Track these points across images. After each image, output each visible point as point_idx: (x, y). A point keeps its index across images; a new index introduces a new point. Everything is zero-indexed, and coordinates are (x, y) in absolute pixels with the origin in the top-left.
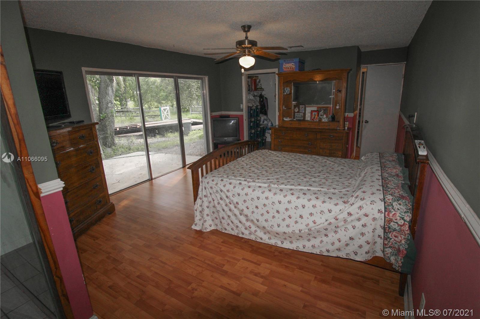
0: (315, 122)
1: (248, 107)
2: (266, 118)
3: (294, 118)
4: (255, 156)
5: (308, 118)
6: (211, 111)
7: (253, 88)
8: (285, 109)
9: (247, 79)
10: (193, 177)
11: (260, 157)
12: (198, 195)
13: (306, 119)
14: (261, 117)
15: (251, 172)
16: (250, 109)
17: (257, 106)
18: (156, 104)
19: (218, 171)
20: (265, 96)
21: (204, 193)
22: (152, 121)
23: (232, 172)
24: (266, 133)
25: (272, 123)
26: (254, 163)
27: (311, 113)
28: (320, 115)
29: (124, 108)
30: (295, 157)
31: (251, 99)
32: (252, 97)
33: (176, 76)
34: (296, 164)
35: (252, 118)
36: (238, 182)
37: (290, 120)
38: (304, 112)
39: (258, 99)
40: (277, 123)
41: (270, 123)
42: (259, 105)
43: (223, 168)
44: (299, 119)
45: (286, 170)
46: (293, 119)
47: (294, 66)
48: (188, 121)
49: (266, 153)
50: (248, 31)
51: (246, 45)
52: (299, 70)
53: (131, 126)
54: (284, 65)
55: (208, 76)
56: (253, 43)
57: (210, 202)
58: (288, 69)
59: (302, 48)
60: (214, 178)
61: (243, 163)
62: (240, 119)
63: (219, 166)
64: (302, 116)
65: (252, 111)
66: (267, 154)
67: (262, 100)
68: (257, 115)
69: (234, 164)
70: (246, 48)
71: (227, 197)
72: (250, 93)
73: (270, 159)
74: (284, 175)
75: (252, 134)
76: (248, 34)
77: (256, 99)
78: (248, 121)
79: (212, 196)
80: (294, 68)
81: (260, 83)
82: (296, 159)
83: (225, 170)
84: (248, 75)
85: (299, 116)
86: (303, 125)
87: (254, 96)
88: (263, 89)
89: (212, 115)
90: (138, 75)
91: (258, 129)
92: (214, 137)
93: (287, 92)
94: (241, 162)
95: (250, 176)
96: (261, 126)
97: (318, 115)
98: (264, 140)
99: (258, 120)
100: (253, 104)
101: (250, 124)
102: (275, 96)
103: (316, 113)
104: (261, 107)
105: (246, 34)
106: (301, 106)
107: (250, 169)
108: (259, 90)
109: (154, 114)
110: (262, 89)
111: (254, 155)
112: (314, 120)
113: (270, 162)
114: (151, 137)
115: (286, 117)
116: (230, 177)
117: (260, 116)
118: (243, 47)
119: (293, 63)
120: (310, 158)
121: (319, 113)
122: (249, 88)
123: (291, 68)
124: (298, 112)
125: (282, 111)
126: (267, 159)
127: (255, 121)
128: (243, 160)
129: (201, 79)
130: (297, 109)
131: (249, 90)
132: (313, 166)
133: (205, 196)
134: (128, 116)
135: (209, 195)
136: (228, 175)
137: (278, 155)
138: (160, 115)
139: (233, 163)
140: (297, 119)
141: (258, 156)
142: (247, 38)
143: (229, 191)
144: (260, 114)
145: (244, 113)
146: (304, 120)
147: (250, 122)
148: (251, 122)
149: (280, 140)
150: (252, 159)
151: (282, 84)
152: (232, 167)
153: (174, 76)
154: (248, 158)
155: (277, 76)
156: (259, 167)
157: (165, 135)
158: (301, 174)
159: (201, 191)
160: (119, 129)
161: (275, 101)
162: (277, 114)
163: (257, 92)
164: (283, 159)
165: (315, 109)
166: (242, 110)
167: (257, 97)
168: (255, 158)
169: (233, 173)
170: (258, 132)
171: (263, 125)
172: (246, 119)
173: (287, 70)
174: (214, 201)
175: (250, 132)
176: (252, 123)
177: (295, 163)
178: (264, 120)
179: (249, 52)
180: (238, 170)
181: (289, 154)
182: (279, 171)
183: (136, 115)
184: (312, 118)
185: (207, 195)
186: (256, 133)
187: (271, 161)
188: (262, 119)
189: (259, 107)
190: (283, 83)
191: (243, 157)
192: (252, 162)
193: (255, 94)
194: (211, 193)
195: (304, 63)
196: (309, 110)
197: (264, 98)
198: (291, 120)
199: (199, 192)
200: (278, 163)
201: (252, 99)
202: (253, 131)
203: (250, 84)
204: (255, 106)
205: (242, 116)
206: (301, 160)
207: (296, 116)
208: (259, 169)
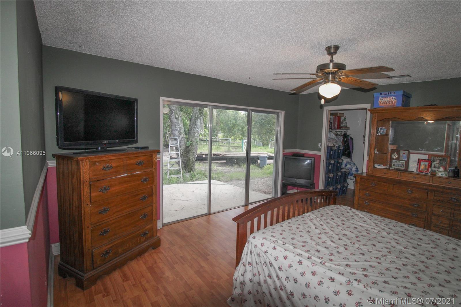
0: (425, 175)
1: (328, 147)
2: (349, 161)
3: (391, 166)
4: (331, 213)
5: (413, 167)
6: (284, 148)
7: (336, 126)
8: (378, 153)
9: (330, 116)
10: (239, 232)
11: (338, 217)
12: (241, 259)
13: (410, 169)
14: (343, 160)
15: (321, 243)
16: (329, 149)
17: (339, 147)
18: (241, 136)
19: (273, 230)
20: (350, 136)
21: (249, 260)
22: (234, 152)
23: (292, 236)
24: (348, 179)
25: (357, 168)
26: (327, 226)
27: (418, 162)
28: (433, 166)
29: (215, 138)
30: (394, 228)
31: (331, 138)
32: (334, 136)
33: (250, 109)
34: (398, 243)
35: (332, 160)
36: (298, 258)
37: (384, 168)
38: (406, 160)
39: (341, 138)
40: (365, 170)
41: (355, 167)
42: (341, 145)
43: (281, 226)
44: (397, 167)
45: (381, 251)
46: (389, 167)
47: (394, 101)
48: (265, 155)
49: (347, 212)
50: (335, 53)
51: (330, 69)
52: (402, 106)
53: (215, 154)
54: (381, 99)
55: (284, 111)
56: (340, 67)
57: (254, 275)
58: (386, 104)
59: (408, 78)
60: (264, 241)
61: (310, 223)
62: (316, 159)
63: (278, 222)
64: (403, 164)
65: (332, 152)
66: (348, 214)
67: (346, 140)
68: (339, 157)
69: (297, 222)
70: (329, 73)
71: (278, 277)
72: (331, 131)
73: (353, 224)
74: (377, 264)
75: (330, 178)
76: (334, 56)
77: (338, 138)
78: (327, 162)
79: (259, 266)
80: (395, 102)
81: (346, 121)
82: (397, 233)
83: (283, 231)
84: (331, 111)
85: (397, 164)
86: (404, 178)
87: (336, 135)
88: (348, 127)
89: (284, 152)
90: (212, 106)
91: (338, 173)
92: (284, 176)
93: (381, 132)
94: (308, 220)
95: (318, 251)
96: (343, 170)
97: (430, 166)
98: (345, 187)
99: (339, 163)
100: (335, 144)
101: (329, 167)
102: (364, 137)
103: (427, 163)
104: (344, 148)
105: (332, 58)
106: (402, 152)
107: (319, 236)
108: (343, 128)
109: (237, 145)
110: (346, 128)
111: (328, 212)
112: (423, 173)
113: (352, 230)
114: (229, 166)
115: (379, 164)
116: (287, 245)
117: (342, 158)
118: (325, 72)
119: (393, 97)
120: (423, 235)
121: (431, 164)
122: (331, 126)
123: (391, 102)
124: (398, 159)
125: (373, 156)
126: (347, 224)
127: (336, 164)
128: (312, 218)
129: (277, 113)
130: (396, 155)
131: (331, 127)
132: (430, 254)
133: (250, 264)
134: (216, 146)
135: (254, 264)
136: (285, 241)
137: (366, 219)
138: (241, 147)
139: (297, 219)
140: (394, 168)
141: (333, 215)
142: (332, 61)
143: (281, 269)
144: (342, 156)
145: (323, 154)
146: (406, 170)
147: (328, 164)
148: (330, 164)
149: (367, 193)
150: (325, 219)
151: (375, 123)
152: (294, 227)
153: (248, 109)
154: (320, 215)
155: (369, 113)
156: (334, 235)
157: (241, 166)
158: (409, 267)
159: (246, 254)
160: (205, 156)
161: (364, 143)
162: (366, 158)
163: (341, 131)
164: (374, 229)
165: (426, 157)
166: (320, 150)
167: (340, 137)
168: (330, 218)
169: (293, 239)
170: (338, 177)
171: (345, 169)
172: (323, 161)
173: (384, 105)
174: (259, 275)
175: (327, 176)
176: (331, 166)
177: (396, 239)
178: (347, 163)
179: (334, 78)
180: (301, 234)
181: (384, 220)
182: (368, 251)
183: (222, 145)
184: (421, 170)
185: (252, 264)
186: (335, 178)
187: (355, 227)
188: (345, 161)
189: (342, 148)
190: (377, 121)
191: (313, 213)
192: (324, 225)
193: (338, 133)
194: (257, 262)
195: (409, 97)
196: (414, 158)
197: (349, 139)
198: (386, 168)
199: (242, 256)
200: (365, 234)
201: (334, 138)
202: (331, 175)
203: (333, 122)
204: (337, 146)
205: (319, 156)
206: (405, 237)
207: (393, 163)
208: (334, 241)
